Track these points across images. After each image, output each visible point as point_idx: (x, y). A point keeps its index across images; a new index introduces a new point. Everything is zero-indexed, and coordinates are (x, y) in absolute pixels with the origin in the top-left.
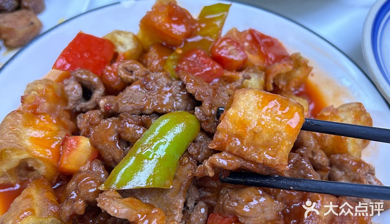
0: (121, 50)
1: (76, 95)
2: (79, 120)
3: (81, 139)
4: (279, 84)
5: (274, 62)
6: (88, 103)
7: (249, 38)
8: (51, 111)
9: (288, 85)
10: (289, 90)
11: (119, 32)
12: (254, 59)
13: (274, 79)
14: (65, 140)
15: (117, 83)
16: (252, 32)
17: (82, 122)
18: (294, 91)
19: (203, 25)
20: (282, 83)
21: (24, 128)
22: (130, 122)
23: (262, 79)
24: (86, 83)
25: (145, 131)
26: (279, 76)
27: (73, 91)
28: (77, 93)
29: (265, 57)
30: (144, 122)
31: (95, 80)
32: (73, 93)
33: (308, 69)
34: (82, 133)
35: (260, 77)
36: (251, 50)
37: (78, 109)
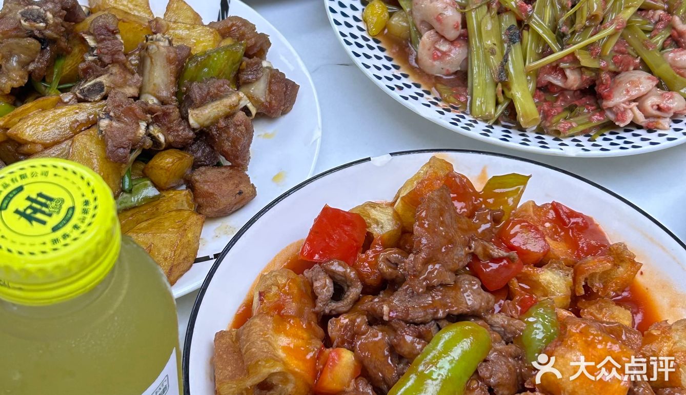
0: (376, 230)
1: (327, 294)
2: (330, 327)
3: (343, 352)
4: (593, 286)
5: (587, 254)
6: (340, 304)
7: (552, 215)
8: (299, 314)
9: (605, 288)
10: (608, 295)
11: (373, 205)
12: (559, 248)
13: (586, 279)
14: (321, 352)
15: (372, 277)
16: (556, 207)
17: (333, 328)
18: (614, 297)
19: (491, 201)
20: (597, 285)
21: (275, 336)
22: (408, 333)
23: (570, 279)
24: (338, 278)
25: (425, 346)
26: (593, 275)
27: (324, 288)
28: (329, 291)
29: (574, 244)
30: (422, 333)
31: (352, 274)
32: (324, 290)
33: (635, 266)
34: (335, 344)
35: (568, 275)
36: (554, 234)
37: (327, 311)
